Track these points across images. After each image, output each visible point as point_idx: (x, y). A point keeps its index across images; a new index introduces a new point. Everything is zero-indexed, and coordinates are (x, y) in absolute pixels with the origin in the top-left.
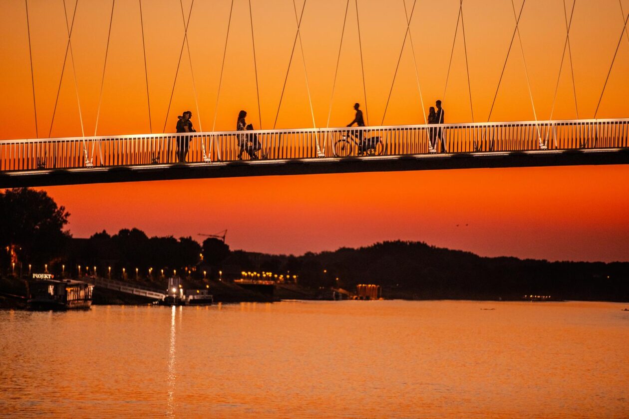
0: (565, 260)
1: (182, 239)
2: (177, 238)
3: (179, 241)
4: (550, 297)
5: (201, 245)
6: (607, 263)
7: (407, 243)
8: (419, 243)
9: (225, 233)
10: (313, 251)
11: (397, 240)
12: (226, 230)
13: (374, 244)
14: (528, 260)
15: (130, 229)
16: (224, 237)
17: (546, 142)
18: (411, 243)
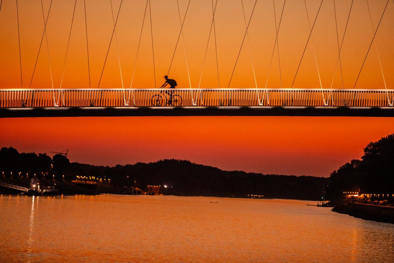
0: (273, 174)
1: (40, 154)
2: (37, 153)
3: (38, 156)
4: (263, 196)
5: (52, 158)
6: (298, 176)
7: (178, 160)
8: (185, 161)
9: (67, 151)
10: (121, 164)
11: (172, 159)
12: (68, 150)
13: (158, 161)
14: (251, 173)
15: (8, 148)
16: (66, 154)
17: (262, 101)
18: (181, 161)
